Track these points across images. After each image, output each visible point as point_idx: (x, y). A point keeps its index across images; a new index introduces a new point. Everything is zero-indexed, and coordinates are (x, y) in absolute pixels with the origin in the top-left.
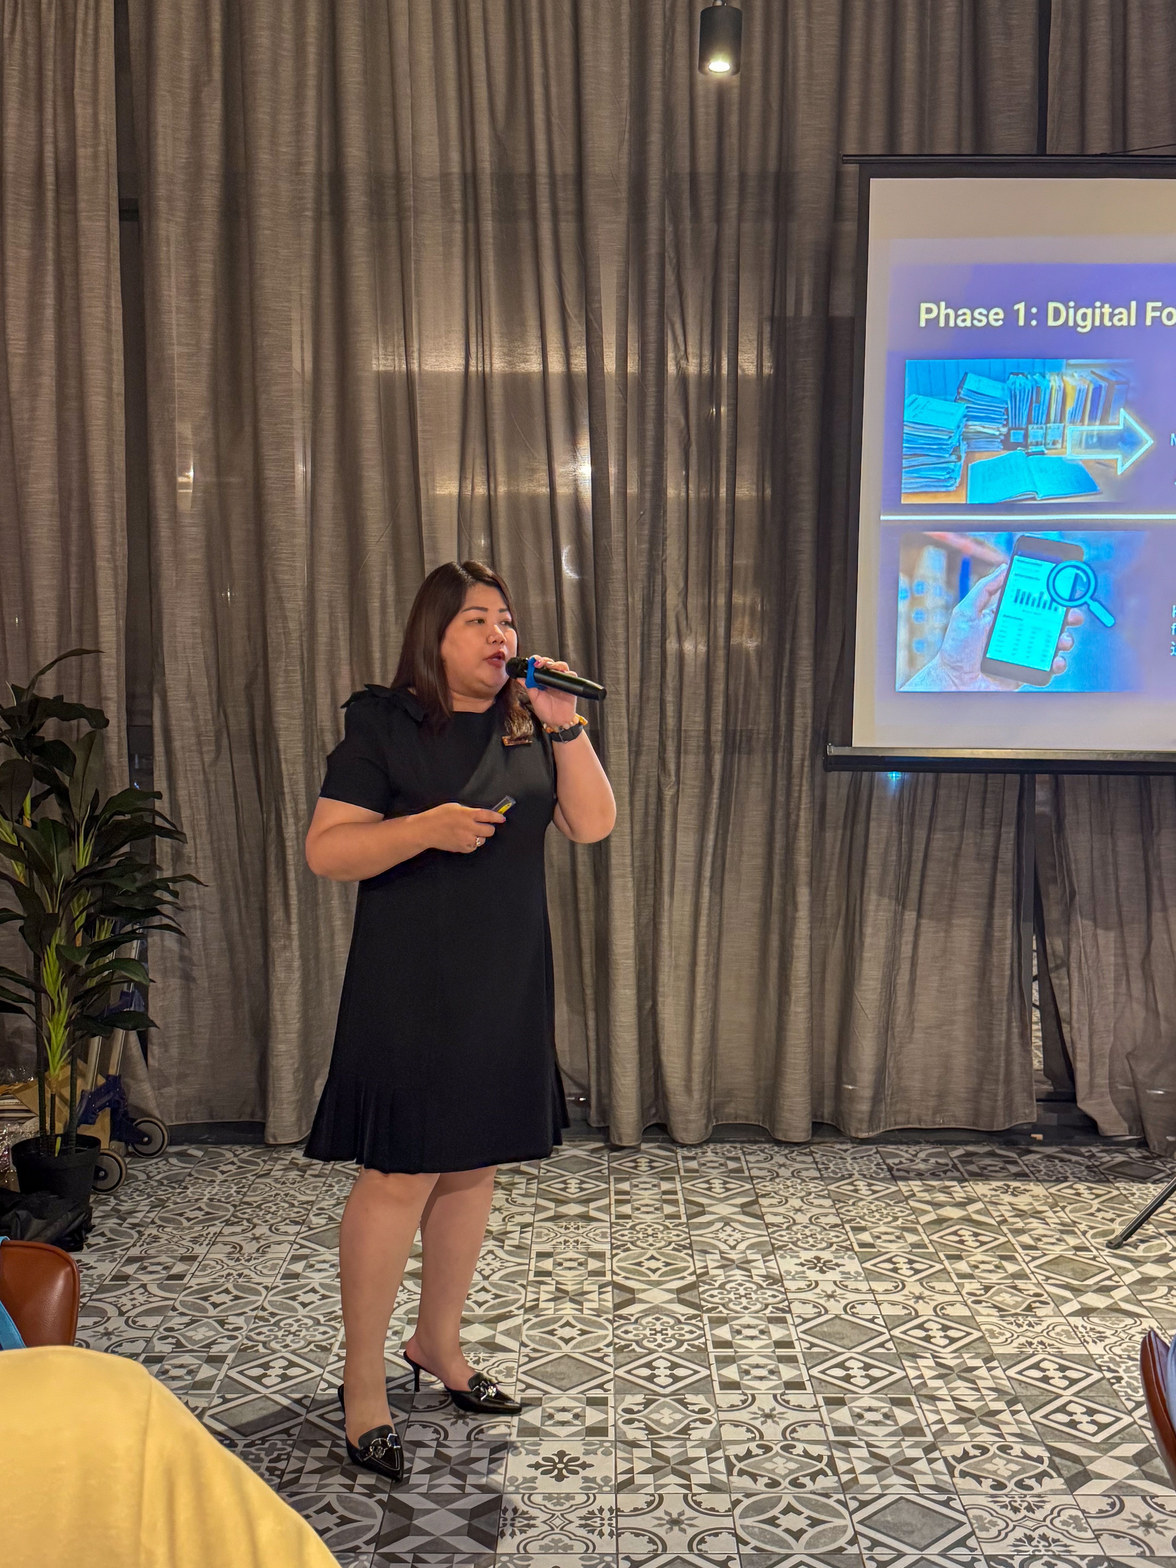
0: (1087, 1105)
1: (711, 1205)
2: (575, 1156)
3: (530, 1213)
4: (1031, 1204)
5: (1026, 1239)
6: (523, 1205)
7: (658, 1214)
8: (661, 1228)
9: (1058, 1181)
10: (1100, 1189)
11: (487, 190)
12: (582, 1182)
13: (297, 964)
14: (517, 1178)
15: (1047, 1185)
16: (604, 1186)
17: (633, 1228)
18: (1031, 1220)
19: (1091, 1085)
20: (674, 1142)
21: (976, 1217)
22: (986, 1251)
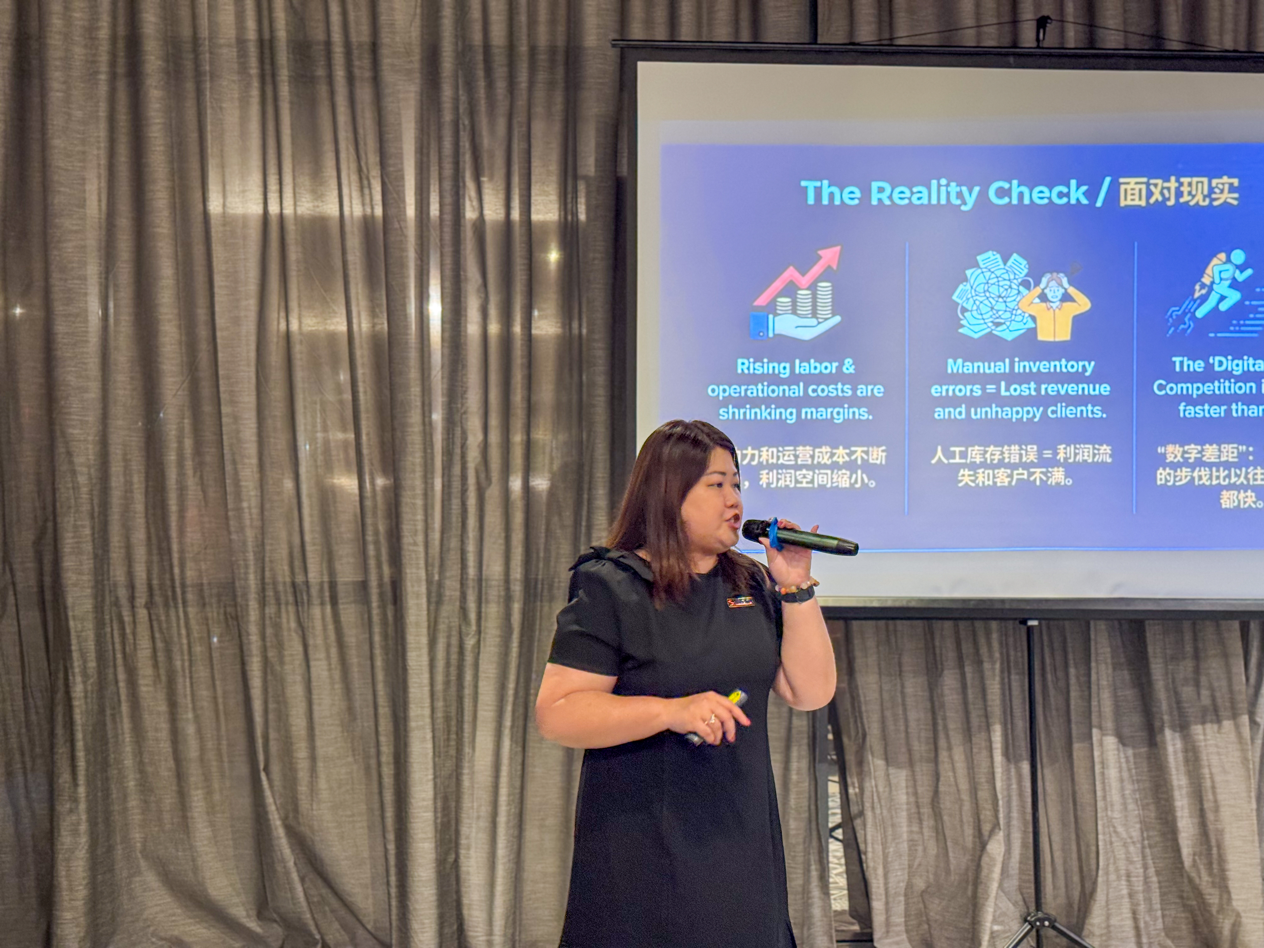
0: (882, 944)
11: (283, 57)
19: (888, 924)
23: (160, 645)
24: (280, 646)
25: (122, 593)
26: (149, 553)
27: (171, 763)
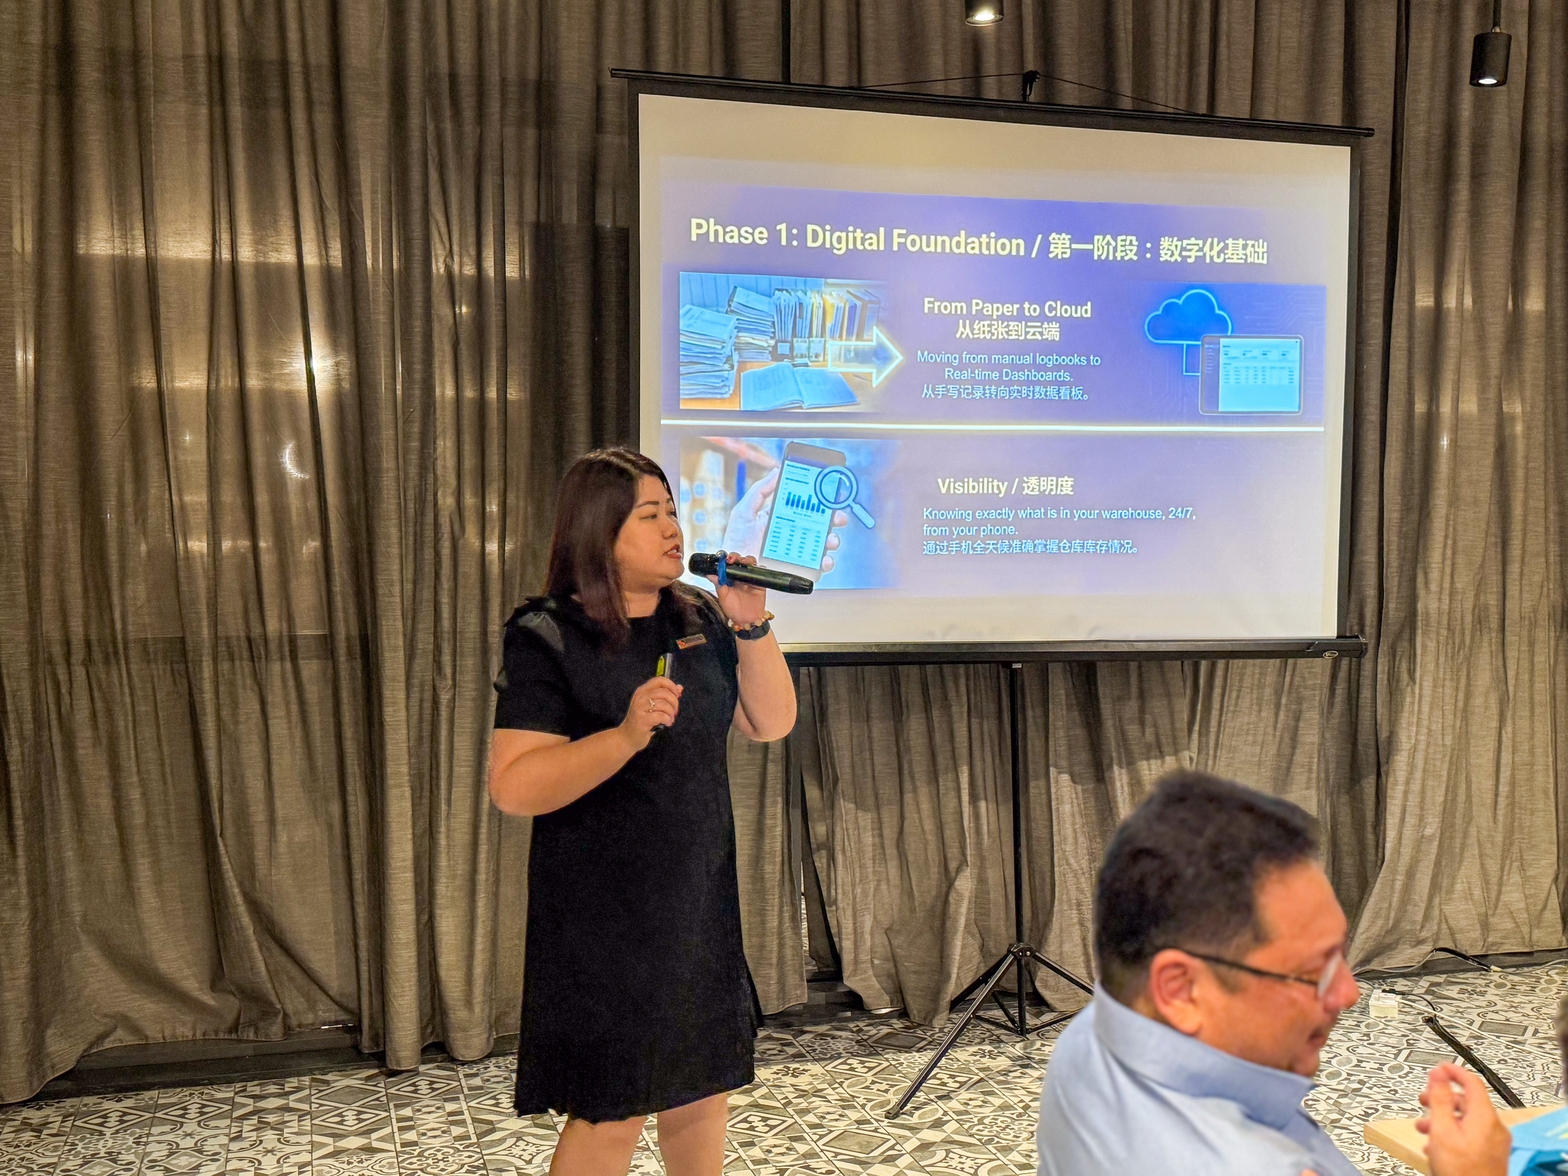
0: (851, 982)
1: (500, 1121)
2: (348, 1086)
3: (307, 1151)
4: (811, 1083)
5: (811, 1118)
6: (298, 1144)
7: (447, 1137)
8: (452, 1151)
9: (833, 1058)
10: (872, 1062)
11: (235, 75)
12: (360, 1113)
13: (24, 902)
14: (287, 1117)
15: (824, 1063)
16: (384, 1114)
17: (420, 1154)
18: (814, 1099)
19: (856, 961)
20: (453, 1060)
21: (762, 1102)
22: (776, 1134)
23: (99, 705)
24: (235, 705)
25: (57, 650)
26: (87, 607)
27: (114, 831)
